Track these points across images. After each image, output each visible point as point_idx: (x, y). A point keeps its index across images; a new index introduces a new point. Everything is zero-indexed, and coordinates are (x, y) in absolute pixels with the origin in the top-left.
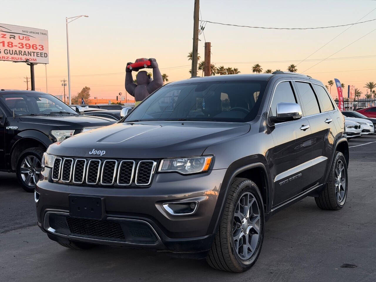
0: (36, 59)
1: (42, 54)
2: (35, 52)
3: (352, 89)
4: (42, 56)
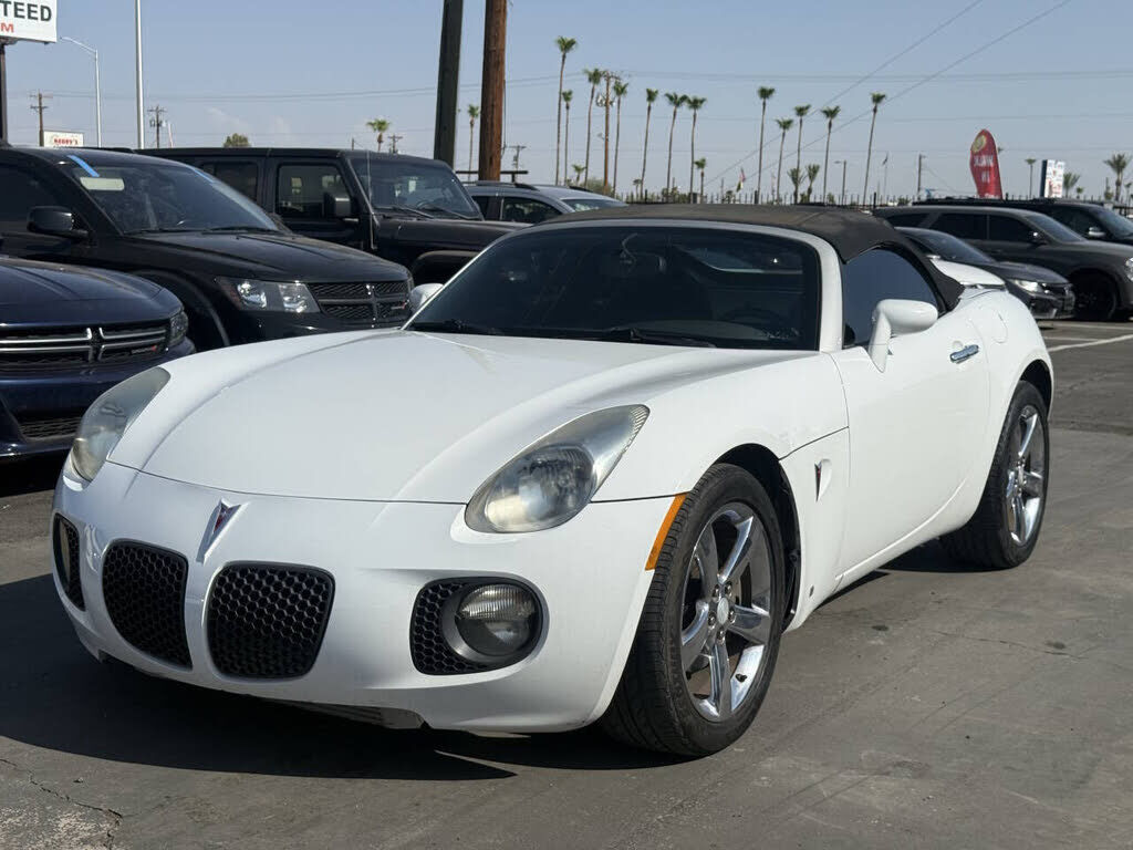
0: (11, 25)
1: (32, 8)
2: (10, 3)
3: (1054, 172)
4: (33, 15)
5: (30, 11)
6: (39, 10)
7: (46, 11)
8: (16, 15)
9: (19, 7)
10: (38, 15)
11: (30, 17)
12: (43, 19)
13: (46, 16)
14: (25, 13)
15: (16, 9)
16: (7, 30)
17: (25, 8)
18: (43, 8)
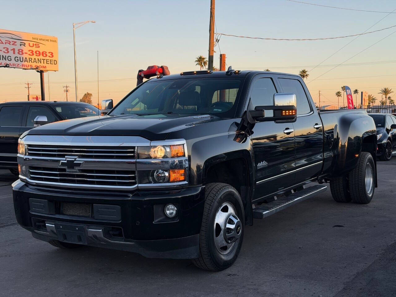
0: (46, 67)
2: (45, 60)
3: (366, 95)
5: (51, 62)
6: (53, 61)
7: (55, 61)
8: (47, 63)
9: (48, 61)
10: (53, 63)
11: (51, 64)
12: (54, 64)
13: (55, 63)
14: (49, 63)
15: (47, 61)
16: (44, 68)
17: (49, 61)
18: (54, 60)
